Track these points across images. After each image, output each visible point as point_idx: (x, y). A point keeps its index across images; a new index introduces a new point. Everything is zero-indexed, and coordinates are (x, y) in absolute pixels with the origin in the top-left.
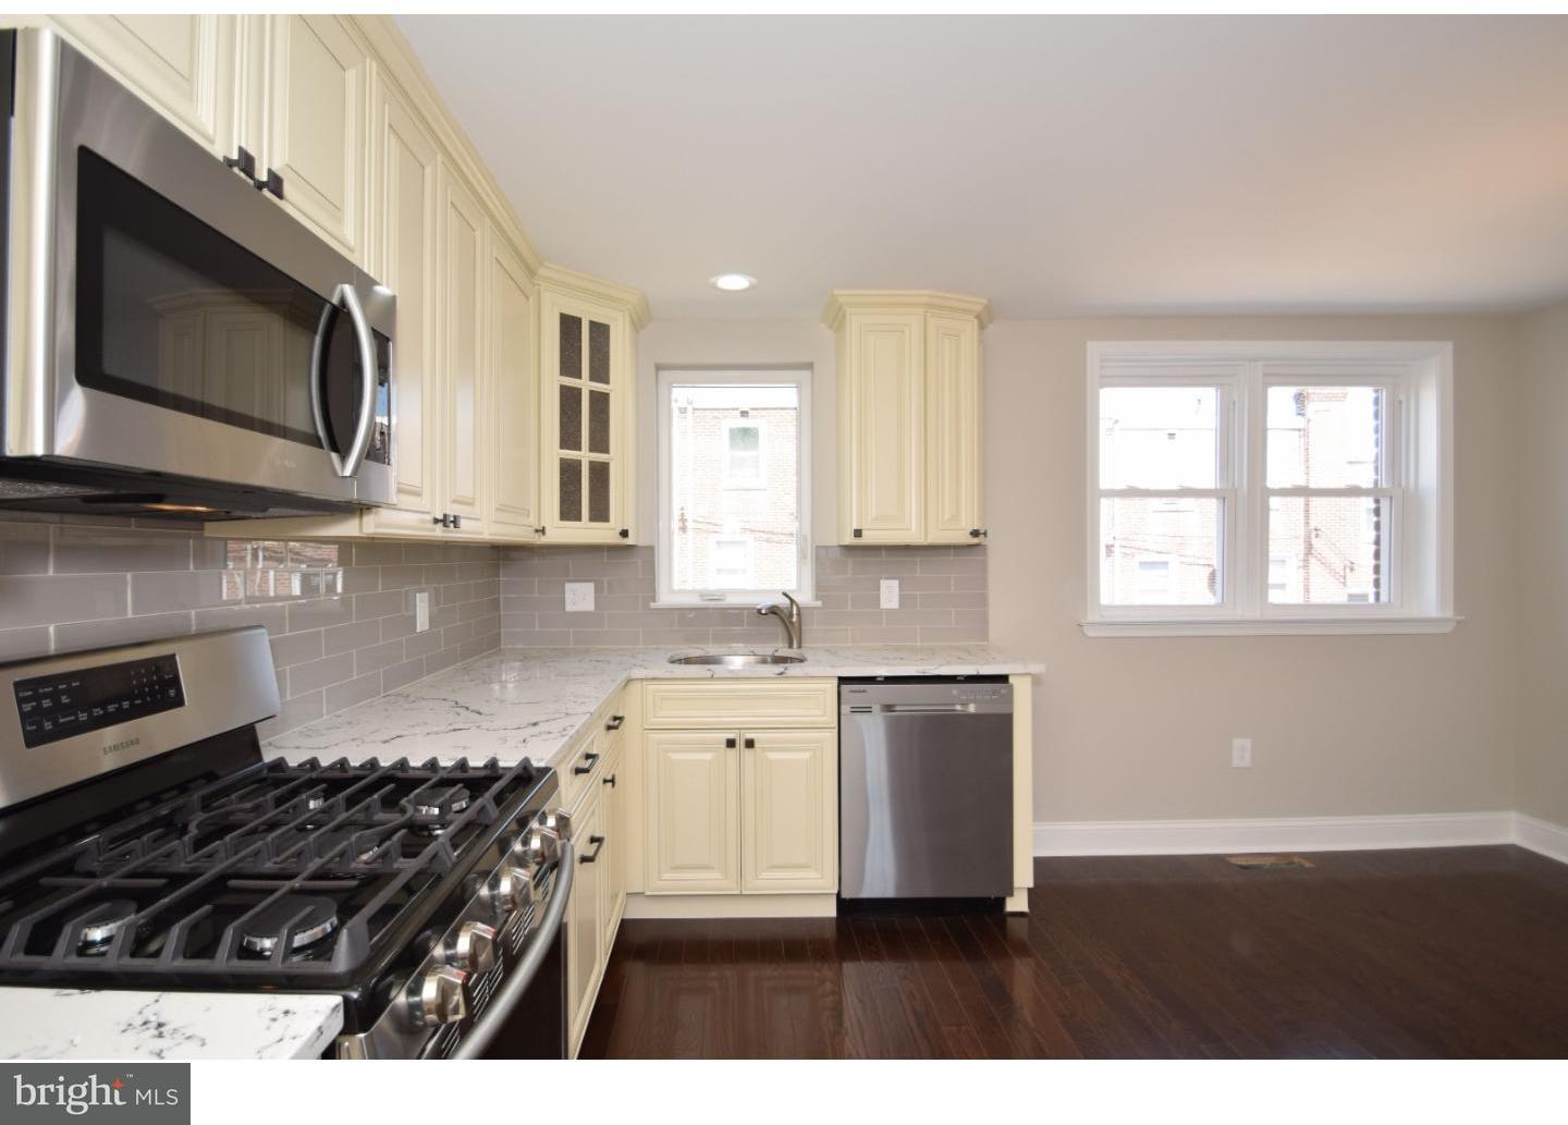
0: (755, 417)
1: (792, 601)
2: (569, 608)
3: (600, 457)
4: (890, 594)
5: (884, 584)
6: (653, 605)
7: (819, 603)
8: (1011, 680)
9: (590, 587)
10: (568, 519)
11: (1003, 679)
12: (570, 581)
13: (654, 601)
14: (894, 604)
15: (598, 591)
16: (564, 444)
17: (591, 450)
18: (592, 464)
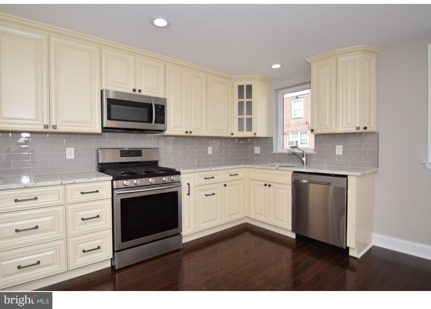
0: (300, 98)
1: (303, 152)
2: (255, 153)
3: (249, 116)
4: (339, 150)
5: (337, 147)
6: (272, 152)
7: (315, 153)
8: (349, 177)
9: (259, 147)
10: (240, 131)
11: (346, 176)
12: (255, 146)
13: (273, 151)
14: (341, 153)
15: (261, 148)
16: (239, 114)
17: (246, 115)
18: (247, 119)
